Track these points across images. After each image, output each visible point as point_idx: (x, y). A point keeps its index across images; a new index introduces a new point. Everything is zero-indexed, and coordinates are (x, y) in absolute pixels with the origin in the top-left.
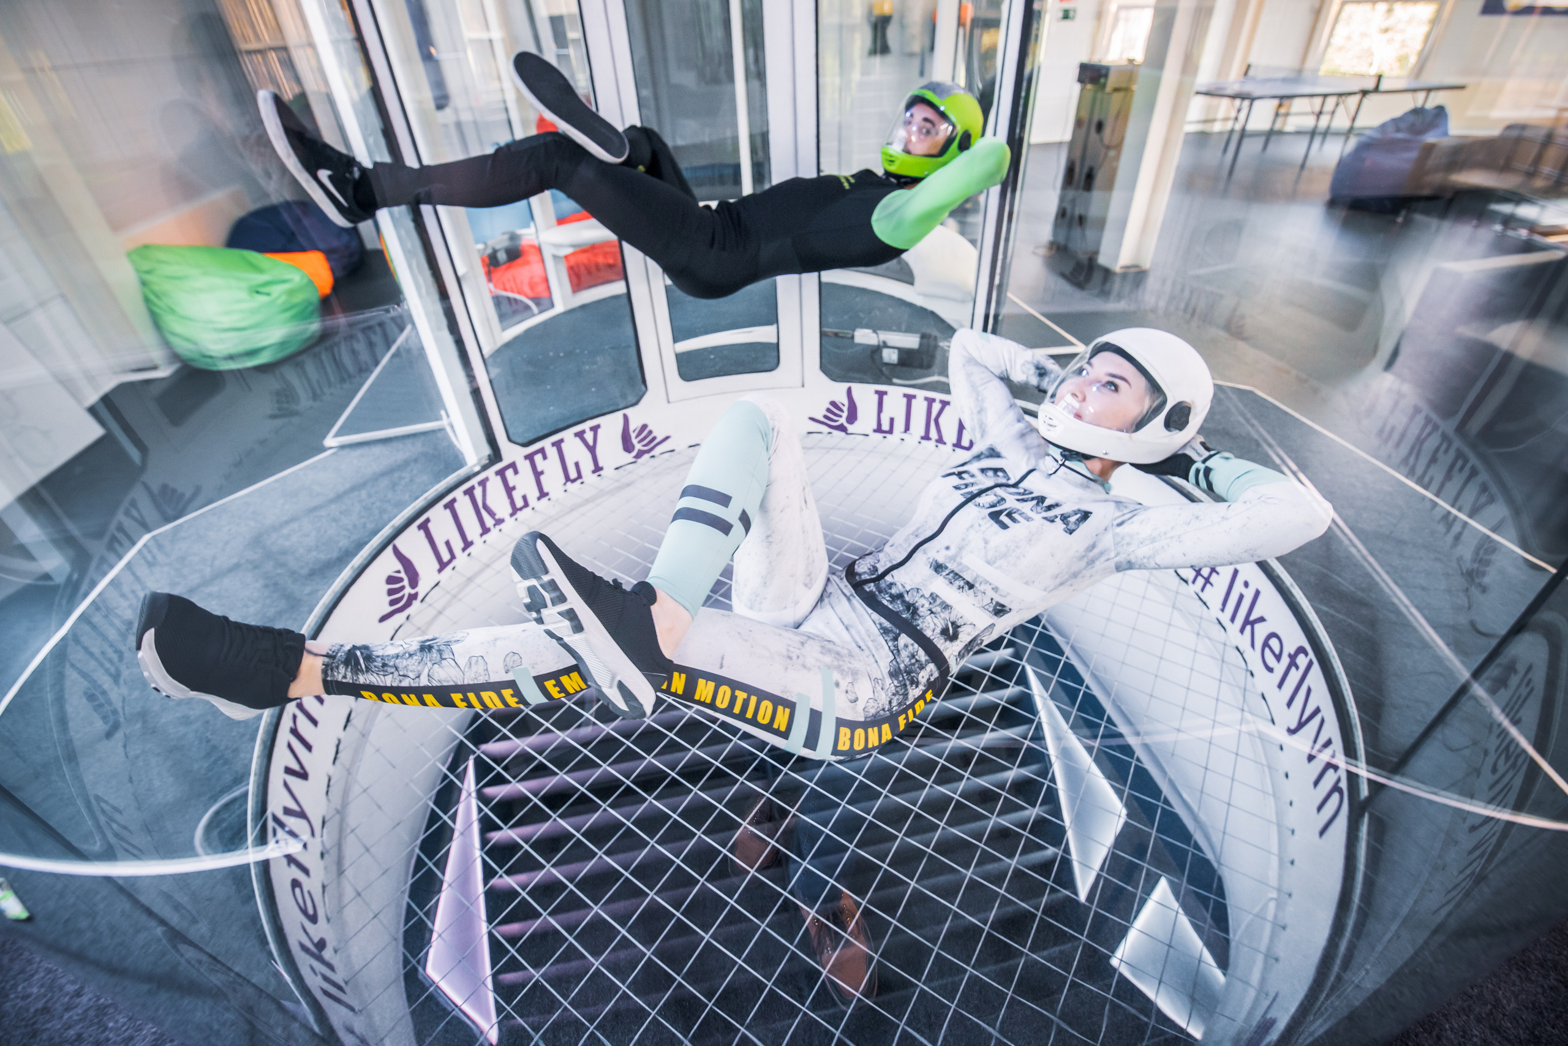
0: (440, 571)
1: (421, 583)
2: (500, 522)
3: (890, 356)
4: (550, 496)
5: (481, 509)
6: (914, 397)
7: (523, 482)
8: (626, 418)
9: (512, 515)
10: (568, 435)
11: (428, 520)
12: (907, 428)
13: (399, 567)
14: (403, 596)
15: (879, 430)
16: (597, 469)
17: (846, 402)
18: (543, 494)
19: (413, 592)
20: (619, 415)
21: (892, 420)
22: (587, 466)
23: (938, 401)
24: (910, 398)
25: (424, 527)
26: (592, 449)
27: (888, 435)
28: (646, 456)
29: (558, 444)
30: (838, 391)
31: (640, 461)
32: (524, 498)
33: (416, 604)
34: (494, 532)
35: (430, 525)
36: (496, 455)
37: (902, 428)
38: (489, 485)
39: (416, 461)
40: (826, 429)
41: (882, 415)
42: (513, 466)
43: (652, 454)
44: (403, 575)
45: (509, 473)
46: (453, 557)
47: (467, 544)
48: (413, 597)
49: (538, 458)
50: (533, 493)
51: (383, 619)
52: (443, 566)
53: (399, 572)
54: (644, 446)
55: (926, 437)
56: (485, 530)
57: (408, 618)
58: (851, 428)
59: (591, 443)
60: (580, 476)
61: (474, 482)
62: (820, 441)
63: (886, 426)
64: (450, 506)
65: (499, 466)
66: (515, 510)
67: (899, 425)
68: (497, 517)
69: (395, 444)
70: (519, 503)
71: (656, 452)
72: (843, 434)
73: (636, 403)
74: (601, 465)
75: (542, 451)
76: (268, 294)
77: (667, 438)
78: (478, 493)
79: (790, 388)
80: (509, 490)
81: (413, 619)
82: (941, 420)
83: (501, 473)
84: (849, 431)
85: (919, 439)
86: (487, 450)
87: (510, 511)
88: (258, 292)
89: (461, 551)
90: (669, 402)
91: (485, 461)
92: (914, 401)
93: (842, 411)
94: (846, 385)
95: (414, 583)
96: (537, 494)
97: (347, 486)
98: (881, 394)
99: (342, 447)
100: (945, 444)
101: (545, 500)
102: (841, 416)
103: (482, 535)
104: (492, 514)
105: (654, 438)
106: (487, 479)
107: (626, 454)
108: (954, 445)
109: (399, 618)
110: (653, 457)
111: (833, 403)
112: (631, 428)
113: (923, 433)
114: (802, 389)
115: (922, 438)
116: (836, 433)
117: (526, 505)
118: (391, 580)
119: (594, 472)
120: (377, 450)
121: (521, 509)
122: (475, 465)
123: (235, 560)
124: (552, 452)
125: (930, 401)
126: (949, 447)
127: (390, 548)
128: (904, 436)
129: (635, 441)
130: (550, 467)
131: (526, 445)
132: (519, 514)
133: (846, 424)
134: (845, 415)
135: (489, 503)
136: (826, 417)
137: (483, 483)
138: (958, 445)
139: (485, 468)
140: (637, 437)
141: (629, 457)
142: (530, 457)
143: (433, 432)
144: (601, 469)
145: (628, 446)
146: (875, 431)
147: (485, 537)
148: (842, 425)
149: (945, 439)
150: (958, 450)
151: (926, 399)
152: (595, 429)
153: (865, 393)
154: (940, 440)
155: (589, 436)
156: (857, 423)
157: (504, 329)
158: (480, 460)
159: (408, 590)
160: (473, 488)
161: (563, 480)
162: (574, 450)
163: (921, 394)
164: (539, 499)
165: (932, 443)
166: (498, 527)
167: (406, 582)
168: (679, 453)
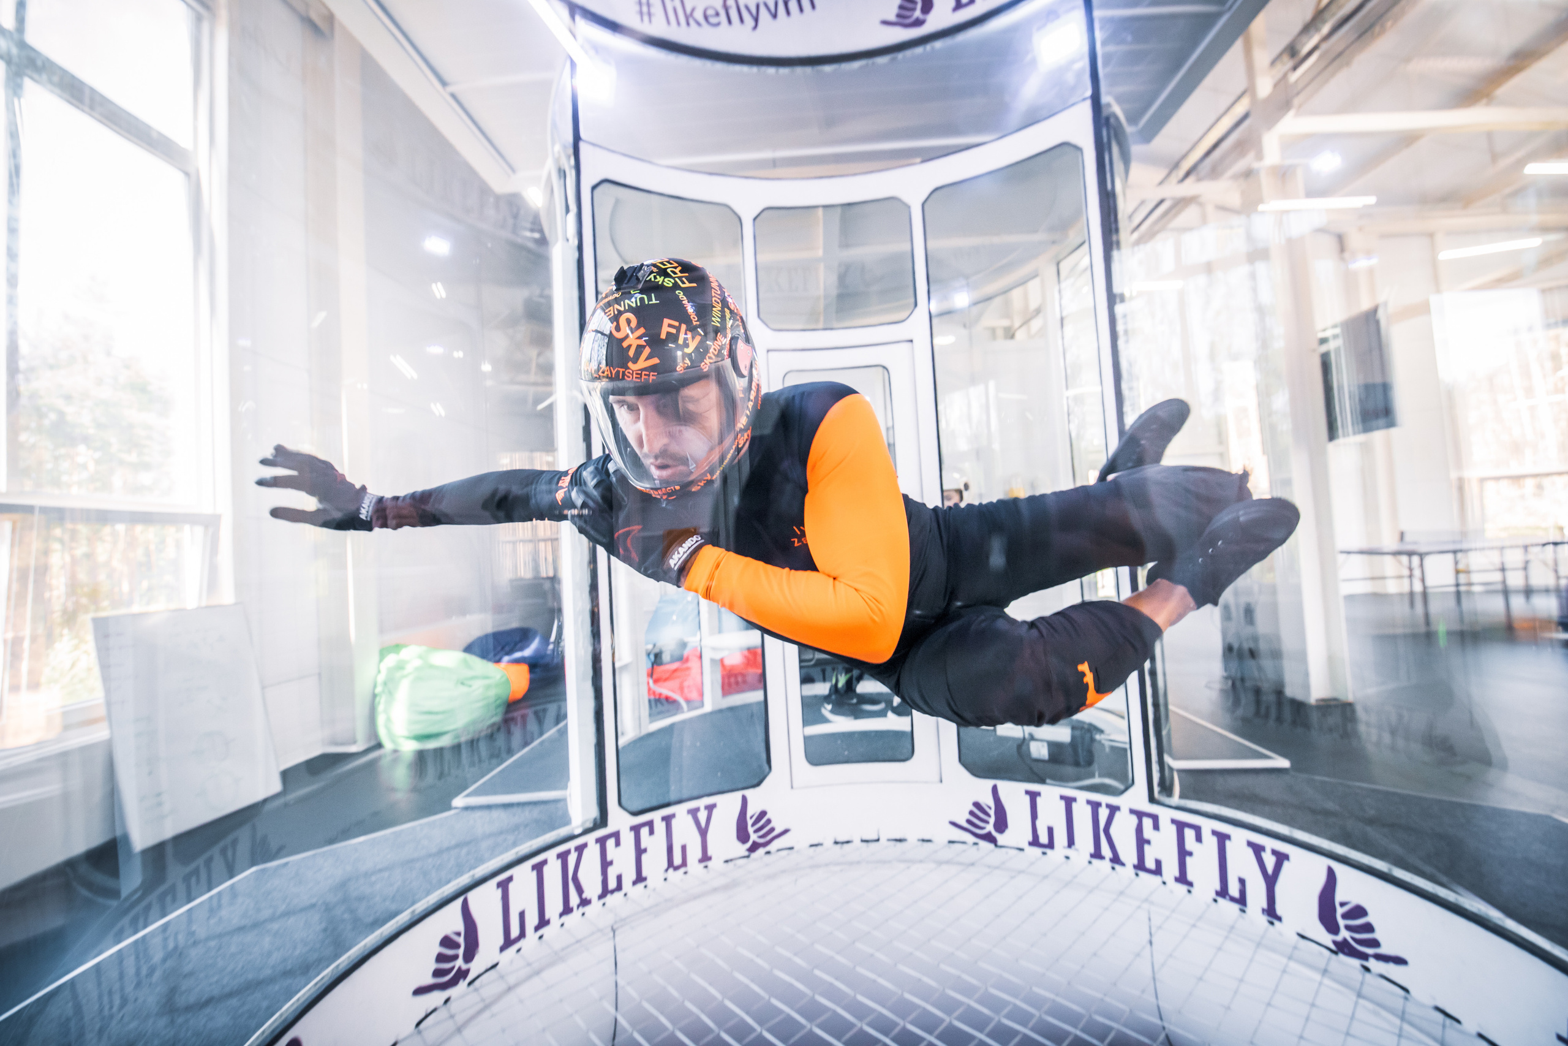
0: (502, 949)
1: (477, 958)
2: (585, 902)
3: (1039, 751)
4: (648, 882)
5: (570, 880)
6: (1074, 800)
7: (622, 858)
8: (744, 799)
9: (601, 897)
10: (680, 811)
11: (510, 879)
12: (1071, 842)
13: (461, 927)
14: (453, 968)
15: (1035, 842)
16: (705, 858)
17: (992, 804)
18: (640, 879)
19: (464, 967)
20: (737, 796)
21: (1050, 830)
22: (694, 853)
23: (1104, 805)
24: (1069, 801)
25: (504, 886)
26: (703, 832)
27: (1048, 851)
28: (761, 851)
29: (667, 820)
30: (981, 790)
31: (754, 855)
32: (619, 878)
33: (463, 985)
34: (576, 914)
35: (511, 886)
36: (602, 820)
37: (1066, 843)
38: (586, 852)
39: (526, 826)
40: (970, 839)
41: (1038, 823)
42: (616, 835)
43: (768, 848)
44: (461, 940)
45: (611, 843)
46: (522, 934)
47: (543, 922)
48: (462, 974)
49: (645, 831)
50: (629, 876)
51: (420, 991)
52: (508, 942)
53: (459, 934)
54: (761, 837)
55: (1097, 855)
56: (567, 910)
57: (447, 1001)
58: (1001, 838)
59: (703, 823)
60: (684, 863)
61: (571, 845)
62: (964, 851)
63: (1044, 839)
64: (539, 868)
65: (601, 833)
66: (605, 892)
67: (1060, 837)
68: (584, 896)
69: (515, 809)
70: (612, 884)
71: (772, 847)
72: (991, 846)
73: (758, 784)
74: (710, 853)
75: (650, 824)
76: (470, 686)
77: (786, 831)
78: (572, 859)
79: (926, 782)
80: (605, 864)
81: (452, 1005)
82: (1113, 831)
83: (602, 841)
84: (1000, 843)
85: (1088, 857)
86: (594, 812)
87: (599, 891)
88: (462, 683)
89: (533, 930)
90: (792, 787)
91: (589, 825)
92: (1074, 805)
93: (989, 816)
94: (990, 783)
95: (469, 957)
96: (634, 877)
97: (453, 843)
98: (1033, 796)
99: (467, 808)
100: (1123, 864)
101: (641, 886)
102: (987, 822)
103: (561, 915)
104: (580, 890)
105: (772, 830)
106: (585, 845)
107: (738, 844)
108: (1135, 867)
109: (436, 998)
110: (768, 853)
111: (977, 805)
112: (749, 815)
113: (1092, 850)
114: (940, 785)
115: (1092, 856)
116: (983, 844)
117: (619, 887)
118: (447, 942)
119: (701, 861)
120: (496, 814)
121: (612, 892)
122: (577, 827)
123: (314, 901)
124: (660, 827)
125: (1095, 806)
126: (1128, 871)
127: (458, 902)
128: (1069, 852)
129: (751, 830)
130: (655, 844)
131: (635, 814)
132: (609, 899)
133: (994, 833)
134: (992, 820)
135: (581, 875)
136: (969, 821)
137: (580, 849)
138: (1140, 866)
139: (586, 832)
140: (753, 825)
141: (742, 849)
142: (636, 829)
143: (556, 801)
144: (710, 859)
145: (743, 836)
146: (1031, 844)
147: (565, 918)
148: (989, 834)
149: (1122, 857)
150: (1142, 874)
151: (1089, 802)
152: (710, 808)
153: (1014, 793)
154: (1116, 860)
155: (702, 816)
156: (1007, 832)
157: (651, 722)
158: (583, 823)
159: (459, 963)
160: (568, 852)
161: (665, 865)
162: (685, 830)
163: (1082, 797)
164: (634, 883)
165: (1106, 864)
166: (581, 910)
167: (461, 951)
168: (798, 852)
